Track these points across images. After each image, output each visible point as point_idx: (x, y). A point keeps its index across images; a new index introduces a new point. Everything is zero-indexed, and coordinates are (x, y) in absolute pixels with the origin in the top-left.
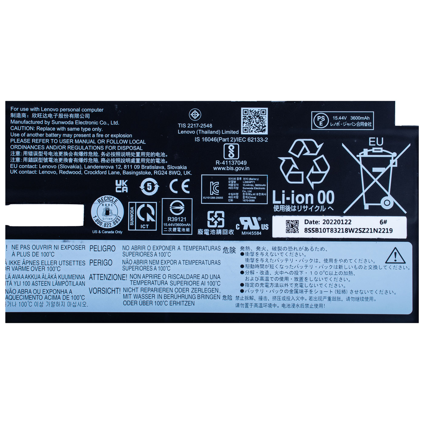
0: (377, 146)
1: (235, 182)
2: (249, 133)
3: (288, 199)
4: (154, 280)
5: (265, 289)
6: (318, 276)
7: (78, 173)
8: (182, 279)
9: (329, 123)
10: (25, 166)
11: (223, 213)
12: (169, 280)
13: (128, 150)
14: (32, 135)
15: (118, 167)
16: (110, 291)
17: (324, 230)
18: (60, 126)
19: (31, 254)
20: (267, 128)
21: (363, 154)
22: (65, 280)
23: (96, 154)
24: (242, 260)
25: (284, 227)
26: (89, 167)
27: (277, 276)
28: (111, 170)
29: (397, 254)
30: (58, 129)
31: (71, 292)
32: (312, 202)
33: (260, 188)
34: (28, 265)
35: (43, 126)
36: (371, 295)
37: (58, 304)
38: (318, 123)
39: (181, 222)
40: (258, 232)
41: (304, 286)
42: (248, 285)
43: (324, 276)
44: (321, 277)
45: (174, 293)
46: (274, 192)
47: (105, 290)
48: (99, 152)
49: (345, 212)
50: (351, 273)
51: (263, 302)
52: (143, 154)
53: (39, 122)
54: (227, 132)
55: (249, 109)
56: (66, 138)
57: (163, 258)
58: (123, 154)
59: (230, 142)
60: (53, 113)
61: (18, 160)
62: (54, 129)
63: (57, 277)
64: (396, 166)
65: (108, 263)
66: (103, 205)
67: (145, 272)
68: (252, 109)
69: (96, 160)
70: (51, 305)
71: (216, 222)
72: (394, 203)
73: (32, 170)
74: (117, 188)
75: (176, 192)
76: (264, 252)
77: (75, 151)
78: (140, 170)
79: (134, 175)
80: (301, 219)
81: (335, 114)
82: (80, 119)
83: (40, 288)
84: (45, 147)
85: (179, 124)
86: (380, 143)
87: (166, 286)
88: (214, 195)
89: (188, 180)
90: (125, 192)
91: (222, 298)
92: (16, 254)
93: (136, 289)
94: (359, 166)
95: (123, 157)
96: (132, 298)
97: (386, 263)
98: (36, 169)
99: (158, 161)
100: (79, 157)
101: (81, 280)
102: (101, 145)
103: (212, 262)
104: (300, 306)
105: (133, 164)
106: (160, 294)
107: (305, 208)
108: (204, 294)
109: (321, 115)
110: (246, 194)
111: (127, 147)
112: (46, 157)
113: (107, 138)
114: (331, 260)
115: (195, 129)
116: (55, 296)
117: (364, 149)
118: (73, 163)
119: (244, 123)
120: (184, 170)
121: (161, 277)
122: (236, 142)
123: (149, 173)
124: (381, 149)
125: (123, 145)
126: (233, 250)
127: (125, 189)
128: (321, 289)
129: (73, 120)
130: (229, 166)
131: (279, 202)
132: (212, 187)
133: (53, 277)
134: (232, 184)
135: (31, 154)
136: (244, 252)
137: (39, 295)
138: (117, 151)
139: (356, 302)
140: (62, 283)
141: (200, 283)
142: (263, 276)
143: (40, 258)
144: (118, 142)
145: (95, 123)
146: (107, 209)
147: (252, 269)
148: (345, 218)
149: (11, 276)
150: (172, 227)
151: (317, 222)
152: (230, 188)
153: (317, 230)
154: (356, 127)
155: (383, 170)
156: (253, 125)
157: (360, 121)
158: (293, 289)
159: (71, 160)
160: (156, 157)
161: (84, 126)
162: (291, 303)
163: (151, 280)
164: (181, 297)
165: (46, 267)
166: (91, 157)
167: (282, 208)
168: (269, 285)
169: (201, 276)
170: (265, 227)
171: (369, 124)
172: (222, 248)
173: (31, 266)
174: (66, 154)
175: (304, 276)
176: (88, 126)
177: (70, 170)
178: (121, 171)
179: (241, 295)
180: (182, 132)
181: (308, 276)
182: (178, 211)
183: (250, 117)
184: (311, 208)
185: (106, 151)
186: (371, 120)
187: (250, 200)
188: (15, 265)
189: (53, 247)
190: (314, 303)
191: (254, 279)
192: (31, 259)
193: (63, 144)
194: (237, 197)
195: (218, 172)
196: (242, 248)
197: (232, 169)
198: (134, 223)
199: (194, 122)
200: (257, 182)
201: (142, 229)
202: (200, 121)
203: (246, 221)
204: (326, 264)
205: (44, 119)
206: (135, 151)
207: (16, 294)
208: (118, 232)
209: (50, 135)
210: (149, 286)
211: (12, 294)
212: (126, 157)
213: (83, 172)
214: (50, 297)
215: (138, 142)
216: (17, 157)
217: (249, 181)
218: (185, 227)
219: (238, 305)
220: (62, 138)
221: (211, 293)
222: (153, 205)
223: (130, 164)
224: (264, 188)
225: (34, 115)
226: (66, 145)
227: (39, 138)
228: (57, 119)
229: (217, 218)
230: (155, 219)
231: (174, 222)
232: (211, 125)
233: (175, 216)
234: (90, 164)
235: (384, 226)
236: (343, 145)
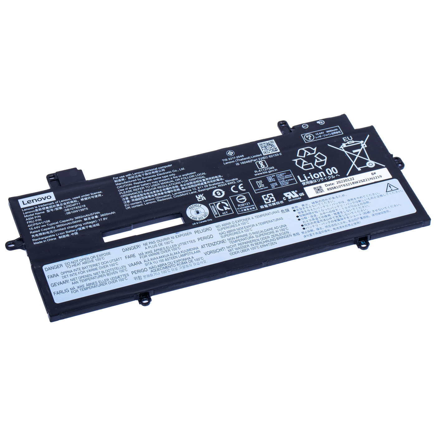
0: (349, 141)
1: (271, 178)
2: (268, 154)
3: (309, 177)
4: (244, 237)
5: (318, 224)
6: (348, 209)
7: (170, 198)
8: (262, 233)
9: (315, 137)
10: (134, 204)
11: (272, 194)
12: (254, 235)
13: (197, 180)
14: (132, 188)
15: (194, 189)
16: (218, 251)
17: (340, 187)
18: (148, 179)
19: (158, 245)
20: (278, 149)
21: (343, 146)
22: (186, 253)
23: (177, 187)
24: (296, 214)
25: (314, 191)
26: (175, 194)
27: (322, 215)
28: (190, 192)
29: (391, 186)
30: (147, 181)
31: (192, 258)
32: (325, 175)
33: (288, 177)
34: (158, 251)
35: (137, 181)
36: (387, 210)
37: (187, 266)
38: (308, 139)
39: (248, 206)
40: (299, 198)
41: (342, 216)
42: (306, 225)
43: (351, 208)
44: (350, 209)
45: (260, 241)
46: (298, 177)
47: (215, 251)
48: (179, 185)
49: (347, 175)
50: (367, 202)
51: (320, 230)
52: (207, 179)
53: (134, 181)
54: (254, 157)
55: (263, 143)
56: (155, 184)
57: (245, 225)
58: (194, 182)
59: (258, 161)
60: (140, 174)
61: (128, 201)
62: (145, 181)
63: (180, 252)
64: (366, 146)
65: (210, 237)
66: (193, 209)
67: (237, 235)
68: (264, 142)
69: (179, 189)
70: (182, 268)
71: (270, 200)
72: (375, 164)
73: (139, 204)
74: (198, 199)
75: (237, 192)
76: (308, 206)
77: (163, 188)
78: (209, 187)
79: (206, 190)
80: (323, 185)
81: (316, 133)
82: (159, 173)
83: (171, 261)
84: (143, 191)
85: (223, 160)
86: (350, 138)
87: (253, 239)
88: (262, 187)
89: (242, 184)
90: (204, 200)
91: (293, 235)
92: (148, 248)
93: (235, 245)
94: (344, 152)
95: (195, 184)
96: (235, 250)
97: (386, 192)
98: (142, 203)
99: (218, 180)
100: (167, 191)
101: (197, 250)
102: (178, 181)
103: (277, 219)
104: (345, 226)
105: (203, 186)
106: (252, 243)
107: (322, 179)
108: (280, 236)
109: (308, 135)
110: (282, 182)
111: (195, 179)
112: (146, 196)
113: (181, 177)
114: (352, 199)
115: (234, 160)
116: (183, 263)
117: (343, 144)
118: (164, 194)
119: (262, 150)
120: (236, 180)
121: (248, 235)
122: (262, 160)
123: (216, 187)
124: (353, 141)
125: (192, 178)
126: (288, 210)
127: (204, 198)
128: (354, 215)
129: (156, 174)
130: (264, 171)
131: (305, 180)
132: (258, 184)
133: (178, 253)
134: (270, 179)
135: (135, 196)
136: (295, 209)
137: (173, 264)
138: (189, 182)
139: (379, 215)
140: (185, 255)
141: (275, 231)
142: (313, 218)
143: (165, 246)
144: (188, 177)
145: (170, 172)
146: (197, 211)
147: (305, 217)
148: (349, 178)
149: (150, 260)
150: (243, 209)
151: (333, 184)
152: (270, 182)
153: (335, 188)
154: (332, 135)
155: (359, 151)
156: (269, 149)
157: (333, 132)
158: (336, 219)
159: (162, 193)
160: (216, 179)
161: (164, 175)
162: (338, 226)
163: (243, 238)
164: (266, 241)
165: (171, 249)
166: (175, 189)
167: (308, 183)
168: (320, 221)
169: (274, 228)
170: (302, 194)
171: (339, 132)
172: (280, 211)
173: (160, 251)
174: (158, 191)
175: (339, 211)
176: (166, 175)
177: (164, 198)
178: (197, 191)
179: (304, 230)
180: (226, 163)
181: (342, 210)
182: (243, 200)
183: (265, 146)
184: (326, 178)
185: (183, 184)
186: (339, 130)
187: (286, 184)
188: (150, 254)
189: (170, 238)
190: (353, 223)
191: (308, 221)
192: (159, 247)
193: (154, 187)
194: (277, 185)
195: (258, 176)
196: (293, 208)
197: (266, 172)
198: (217, 213)
199: (232, 157)
200: (285, 175)
201: (224, 214)
202: (235, 156)
203: (288, 195)
204: (349, 202)
205: (136, 178)
206: (202, 179)
207: (157, 268)
208: (209, 220)
209: (144, 185)
210: (242, 241)
211: (155, 269)
212: (197, 183)
213: (172, 196)
214: (180, 264)
215: (201, 174)
216: (127, 200)
217: (280, 175)
218: (251, 207)
219: (305, 236)
220: (152, 184)
221: (285, 235)
222: (226, 202)
223: (201, 186)
224: (291, 176)
225: (129, 178)
226: (156, 187)
227: (136, 188)
228: (145, 176)
229: (269, 197)
230: (230, 208)
231: (243, 207)
232: (243, 156)
233: (242, 203)
234: (176, 192)
235: (375, 176)
236: (329, 145)
